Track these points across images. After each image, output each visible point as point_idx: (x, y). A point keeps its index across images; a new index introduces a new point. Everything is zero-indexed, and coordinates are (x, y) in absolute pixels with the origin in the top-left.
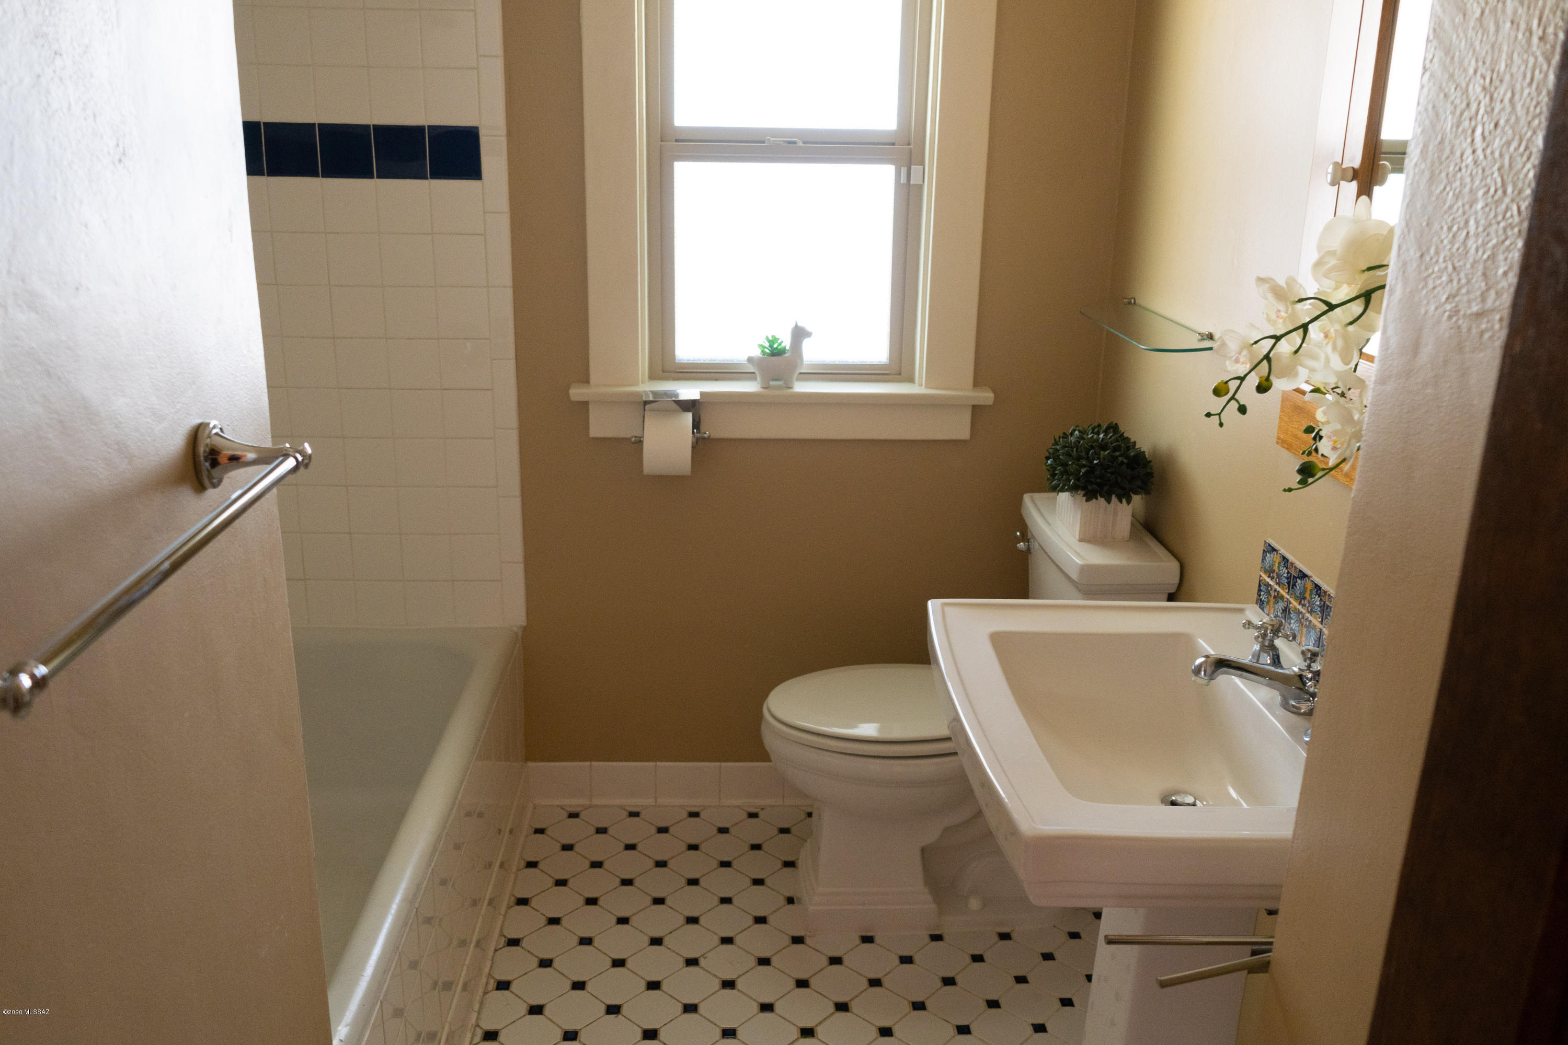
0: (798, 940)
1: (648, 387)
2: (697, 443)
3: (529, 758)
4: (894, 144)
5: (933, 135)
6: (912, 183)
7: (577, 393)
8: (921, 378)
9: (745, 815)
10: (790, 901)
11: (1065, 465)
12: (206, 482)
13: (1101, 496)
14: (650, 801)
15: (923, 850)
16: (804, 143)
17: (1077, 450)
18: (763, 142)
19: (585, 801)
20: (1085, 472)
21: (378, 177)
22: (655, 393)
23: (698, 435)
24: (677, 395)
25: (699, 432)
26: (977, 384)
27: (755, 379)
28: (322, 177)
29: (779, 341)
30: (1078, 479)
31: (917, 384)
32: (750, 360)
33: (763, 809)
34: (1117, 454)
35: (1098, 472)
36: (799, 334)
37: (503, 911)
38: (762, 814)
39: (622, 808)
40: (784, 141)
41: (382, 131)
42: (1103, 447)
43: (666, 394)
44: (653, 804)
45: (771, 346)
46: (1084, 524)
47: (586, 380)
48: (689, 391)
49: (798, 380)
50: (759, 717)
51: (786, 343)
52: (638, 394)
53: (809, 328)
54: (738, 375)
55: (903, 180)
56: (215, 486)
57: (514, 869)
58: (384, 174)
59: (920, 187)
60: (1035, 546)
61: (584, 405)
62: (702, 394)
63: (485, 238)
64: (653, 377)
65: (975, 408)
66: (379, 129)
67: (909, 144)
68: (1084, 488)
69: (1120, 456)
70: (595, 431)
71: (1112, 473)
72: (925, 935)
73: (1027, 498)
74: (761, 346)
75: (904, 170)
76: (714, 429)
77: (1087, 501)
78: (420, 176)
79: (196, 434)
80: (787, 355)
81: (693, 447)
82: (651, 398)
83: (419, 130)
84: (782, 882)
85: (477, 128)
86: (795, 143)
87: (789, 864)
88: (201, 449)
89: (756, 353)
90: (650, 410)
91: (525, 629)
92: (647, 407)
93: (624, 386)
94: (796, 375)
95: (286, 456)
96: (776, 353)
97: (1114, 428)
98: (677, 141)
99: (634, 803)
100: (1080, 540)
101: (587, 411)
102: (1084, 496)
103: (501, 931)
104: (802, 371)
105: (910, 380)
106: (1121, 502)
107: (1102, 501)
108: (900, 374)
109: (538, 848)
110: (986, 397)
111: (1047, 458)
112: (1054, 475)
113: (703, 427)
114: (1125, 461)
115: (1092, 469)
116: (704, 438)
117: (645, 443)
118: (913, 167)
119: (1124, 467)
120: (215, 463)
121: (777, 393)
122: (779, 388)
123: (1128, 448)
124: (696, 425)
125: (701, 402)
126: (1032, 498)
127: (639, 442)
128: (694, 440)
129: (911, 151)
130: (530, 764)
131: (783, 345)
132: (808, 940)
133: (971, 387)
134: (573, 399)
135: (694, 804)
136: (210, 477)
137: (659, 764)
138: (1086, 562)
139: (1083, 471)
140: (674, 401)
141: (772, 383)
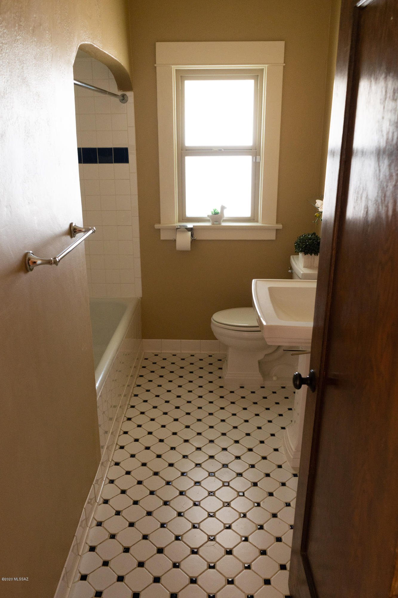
0: (221, 387)
1: (178, 224)
2: (192, 241)
3: (142, 338)
4: (251, 150)
5: (263, 147)
6: (257, 161)
7: (157, 226)
8: (260, 221)
9: (208, 356)
10: (220, 377)
11: (299, 245)
12: (73, 236)
13: (309, 254)
14: (179, 352)
15: (259, 362)
16: (224, 150)
17: (303, 241)
18: (212, 150)
19: (159, 352)
20: (305, 246)
21: (99, 163)
22: (180, 226)
23: (193, 238)
24: (187, 226)
25: (193, 237)
26: (277, 223)
27: (210, 222)
28: (83, 163)
29: (217, 210)
30: (302, 249)
31: (259, 223)
32: (208, 216)
33: (213, 354)
34: (314, 241)
35: (308, 247)
36: (223, 208)
37: (136, 378)
38: (213, 356)
39: (171, 353)
40: (218, 150)
41: (100, 149)
42: (310, 239)
43: (183, 226)
44: (180, 352)
45: (214, 212)
46: (305, 262)
47: (159, 223)
48: (190, 225)
49: (223, 222)
50: (210, 321)
51: (219, 210)
52: (175, 226)
53: (226, 206)
54: (205, 221)
55: (254, 160)
56: (74, 237)
57: (139, 368)
58: (101, 162)
59: (259, 163)
60: (293, 271)
61: (159, 230)
62: (193, 226)
63: (130, 181)
64: (179, 221)
65: (277, 230)
66: (99, 149)
67: (256, 150)
68: (304, 251)
69: (315, 242)
70: (162, 238)
71: (312, 247)
72: (259, 386)
73: (291, 257)
74: (212, 212)
75: (254, 158)
76: (196, 237)
77: (305, 255)
78: (111, 162)
79: (71, 224)
80: (219, 214)
81: (191, 242)
82: (179, 227)
83: (111, 149)
84: (219, 373)
85: (127, 148)
86: (221, 150)
87: (221, 369)
88: (72, 229)
89: (210, 214)
90: (179, 231)
91: (142, 298)
92: (178, 230)
93: (172, 224)
94: (222, 221)
95: (90, 230)
96: (216, 214)
97: (314, 234)
98: (186, 150)
99: (174, 352)
100: (304, 267)
101: (160, 232)
102: (304, 253)
103: (135, 382)
104: (224, 219)
105: (257, 222)
106: (315, 255)
107: (309, 255)
108: (254, 220)
109: (145, 363)
110: (280, 226)
111: (295, 243)
112: (296, 248)
113: (194, 236)
114: (316, 243)
115: (306, 245)
116: (195, 239)
117: (177, 241)
118: (257, 157)
119: (316, 245)
120: (75, 232)
121: (216, 225)
122: (217, 224)
123: (318, 240)
124: (192, 235)
125: (194, 229)
126: (293, 257)
127: (175, 241)
128: (191, 240)
129: (256, 152)
130: (143, 340)
131: (218, 211)
132: (224, 387)
133: (276, 224)
134: (156, 228)
135: (193, 352)
136: (74, 235)
137: (182, 340)
138: (304, 273)
139: (304, 246)
140: (185, 228)
141: (215, 223)
